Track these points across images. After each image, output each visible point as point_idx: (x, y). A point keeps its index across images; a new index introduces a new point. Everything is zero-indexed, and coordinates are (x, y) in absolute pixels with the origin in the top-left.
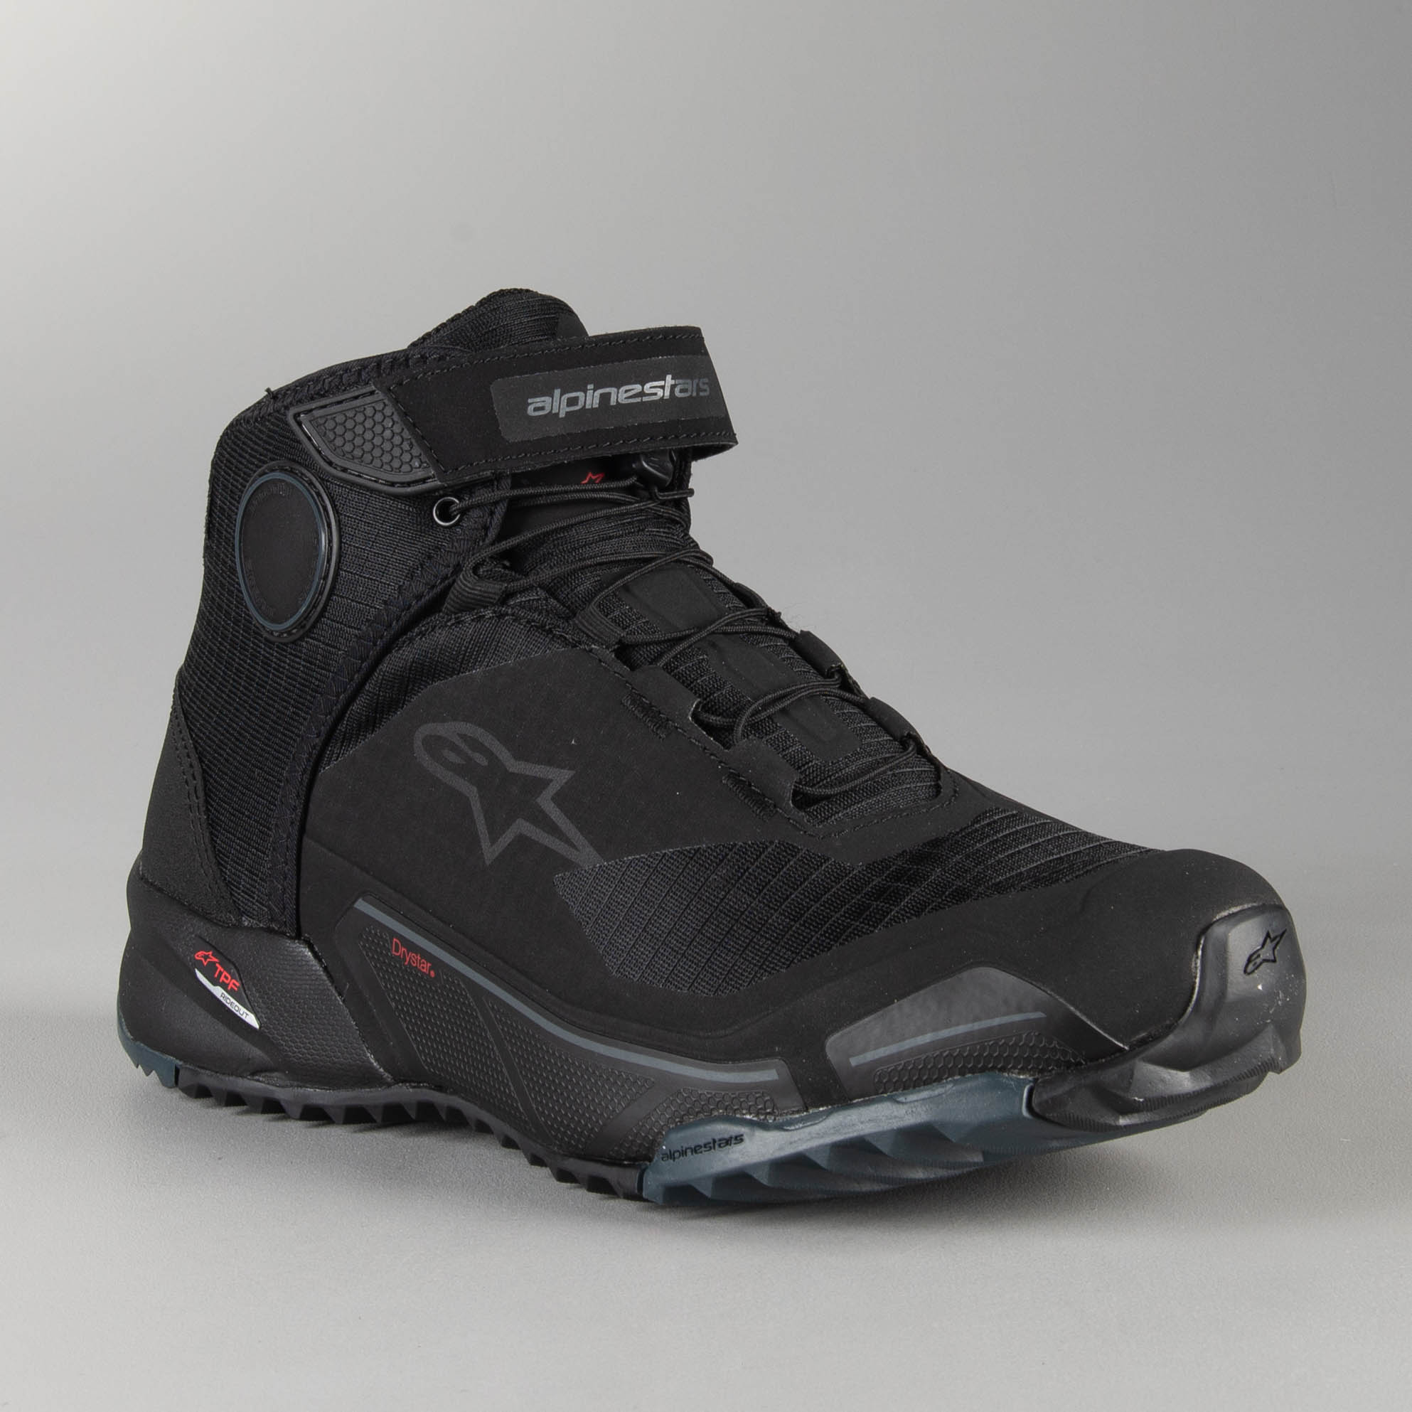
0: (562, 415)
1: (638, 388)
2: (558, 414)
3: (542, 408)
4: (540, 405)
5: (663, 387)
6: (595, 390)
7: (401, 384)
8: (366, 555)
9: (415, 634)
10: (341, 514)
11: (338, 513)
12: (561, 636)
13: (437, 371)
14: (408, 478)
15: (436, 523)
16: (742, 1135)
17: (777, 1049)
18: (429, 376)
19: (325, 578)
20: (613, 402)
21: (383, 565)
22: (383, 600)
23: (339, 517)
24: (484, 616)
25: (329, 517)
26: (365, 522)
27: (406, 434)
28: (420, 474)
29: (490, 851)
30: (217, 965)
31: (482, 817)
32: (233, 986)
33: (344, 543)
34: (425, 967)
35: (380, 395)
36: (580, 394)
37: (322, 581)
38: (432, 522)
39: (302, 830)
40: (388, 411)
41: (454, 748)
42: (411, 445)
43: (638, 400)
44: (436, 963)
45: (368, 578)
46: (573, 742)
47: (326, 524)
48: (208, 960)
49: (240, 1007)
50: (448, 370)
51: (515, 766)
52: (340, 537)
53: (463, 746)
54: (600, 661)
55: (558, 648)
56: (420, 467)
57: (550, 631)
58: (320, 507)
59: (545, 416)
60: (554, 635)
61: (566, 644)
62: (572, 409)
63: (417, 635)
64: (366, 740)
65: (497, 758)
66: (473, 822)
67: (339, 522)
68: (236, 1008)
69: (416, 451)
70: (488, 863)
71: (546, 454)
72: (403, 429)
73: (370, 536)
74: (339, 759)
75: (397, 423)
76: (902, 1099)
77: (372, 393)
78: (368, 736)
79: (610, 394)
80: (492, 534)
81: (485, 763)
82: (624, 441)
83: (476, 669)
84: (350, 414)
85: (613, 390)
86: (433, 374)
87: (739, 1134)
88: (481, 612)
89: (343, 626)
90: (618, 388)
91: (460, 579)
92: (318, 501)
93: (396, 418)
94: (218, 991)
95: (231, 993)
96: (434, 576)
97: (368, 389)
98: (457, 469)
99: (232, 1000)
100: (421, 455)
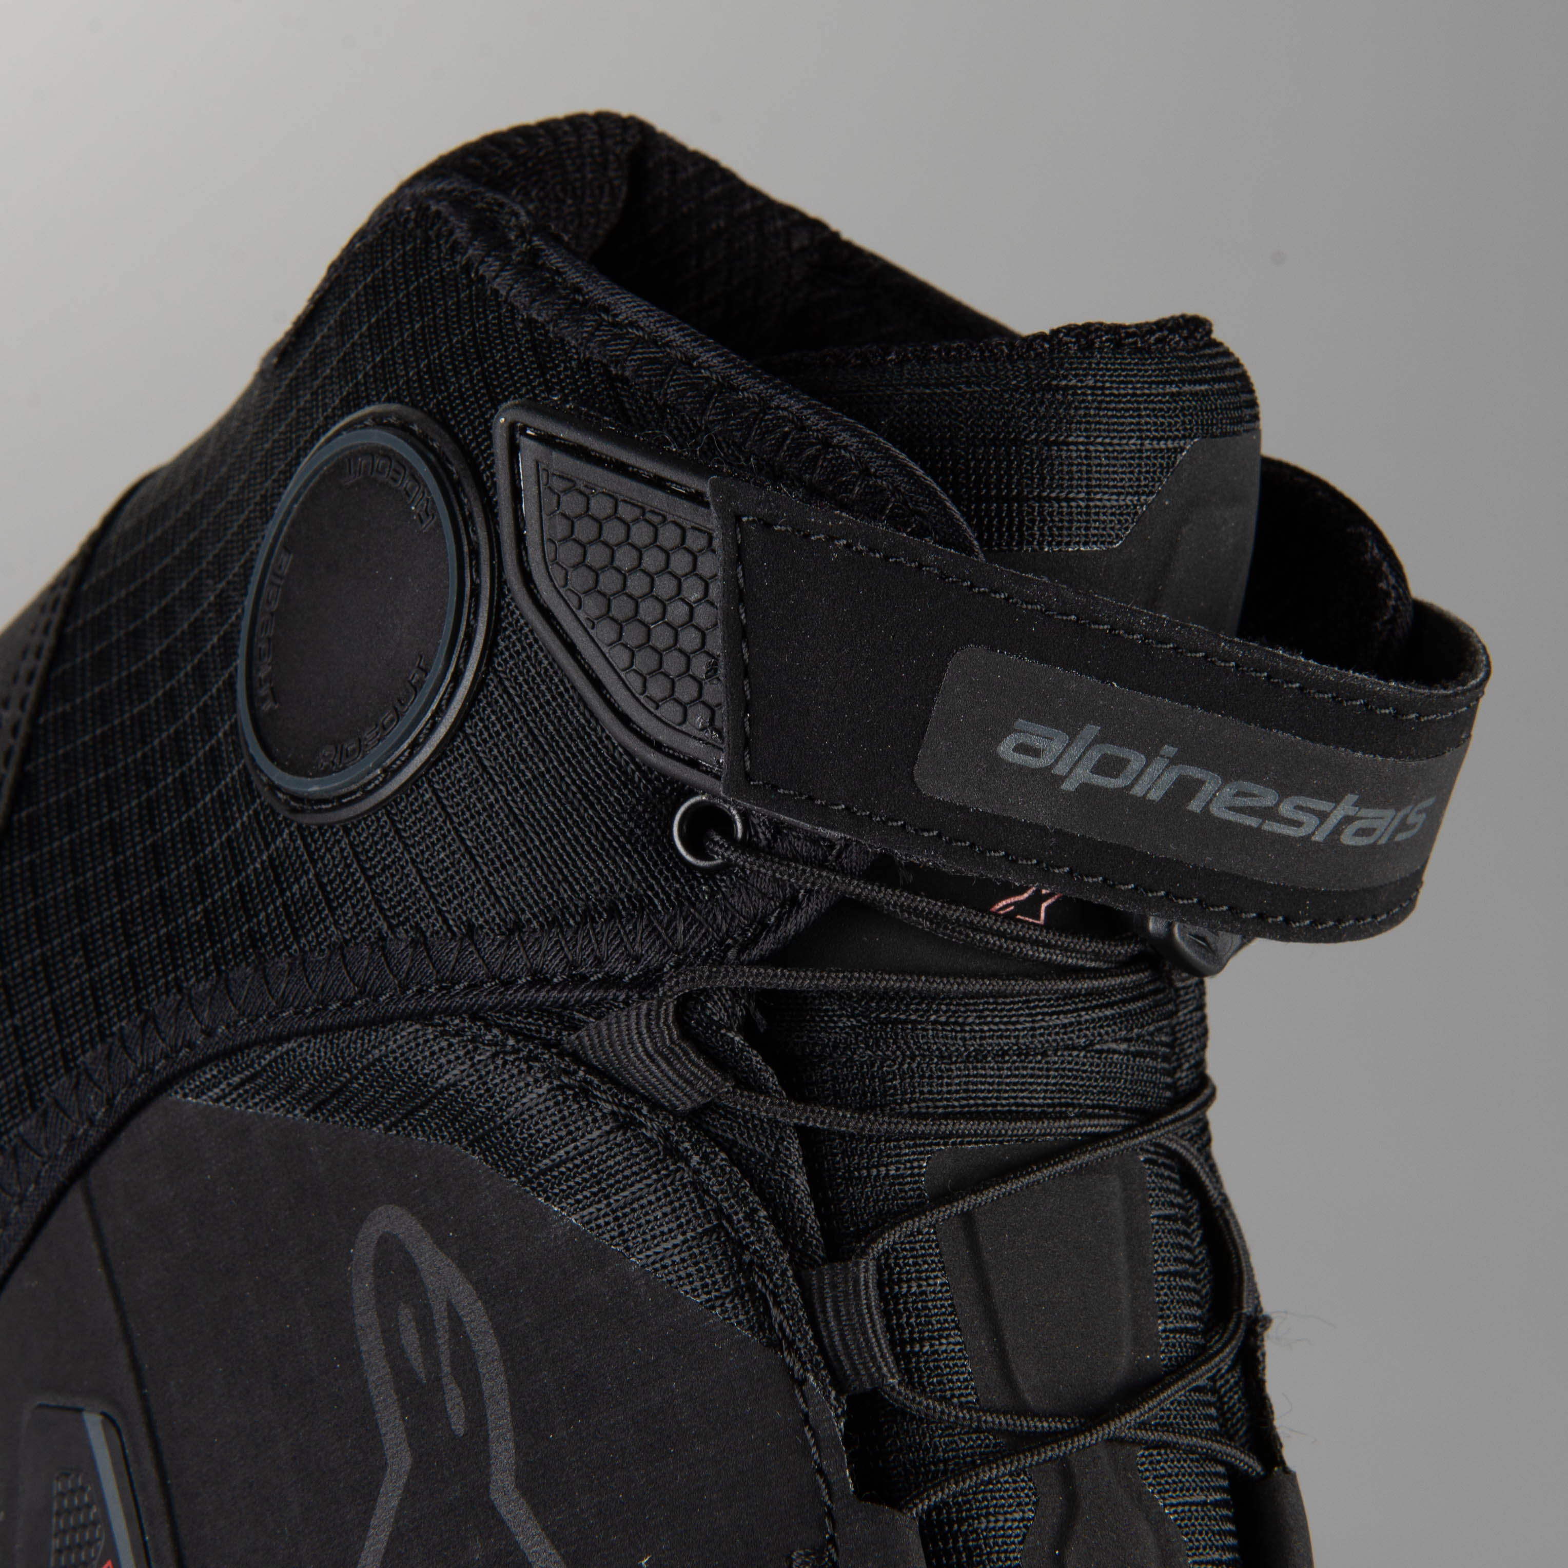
0: (1068, 786)
1: (1269, 798)
2: (1063, 779)
3: (1036, 753)
4: (1038, 743)
5: (1323, 816)
6: (1173, 761)
7: (768, 525)
8: (492, 798)
9: (489, 1037)
10: (496, 671)
11: (490, 662)
12: (763, 1296)
13: (860, 547)
14: (664, 735)
15: (671, 839)
18: (837, 550)
19: (390, 773)
20: (1195, 806)
21: (512, 851)
22: (469, 920)
23: (487, 673)
24: (642, 1125)
25: (466, 662)
26: (530, 730)
27: (716, 643)
28: (694, 745)
31: (384, 1537)
33: (467, 737)
35: (712, 520)
36: (1136, 761)
37: (378, 771)
38: (664, 832)
39: (80, 1171)
40: (709, 565)
41: (425, 1324)
42: (712, 670)
43: (1252, 822)
45: (467, 848)
47: (451, 670)
50: (886, 558)
51: (507, 1498)
52: (465, 715)
53: (443, 1337)
54: (806, 1420)
55: (740, 1323)
56: (702, 731)
57: (747, 1269)
58: (464, 623)
59: (1034, 772)
60: (751, 1288)
61: (761, 1328)
62: (1100, 781)
63: (491, 1043)
64: (290, 1116)
65: (486, 1439)
66: (364, 1525)
67: (479, 685)
69: (715, 692)
71: (982, 853)
72: (716, 624)
73: (522, 767)
74: (222, 1104)
75: (712, 604)
77: (696, 498)
78: (297, 1112)
79: (1201, 783)
80: (767, 944)
81: (459, 1428)
82: (1167, 894)
83: (563, 1209)
84: (626, 512)
85: (1211, 783)
86: (848, 546)
88: (639, 1111)
89: (367, 888)
90: (1226, 781)
91: (639, 1008)
92: (466, 605)
93: (715, 591)
96: (596, 958)
97: (694, 483)
98: (775, 787)
100: (719, 705)
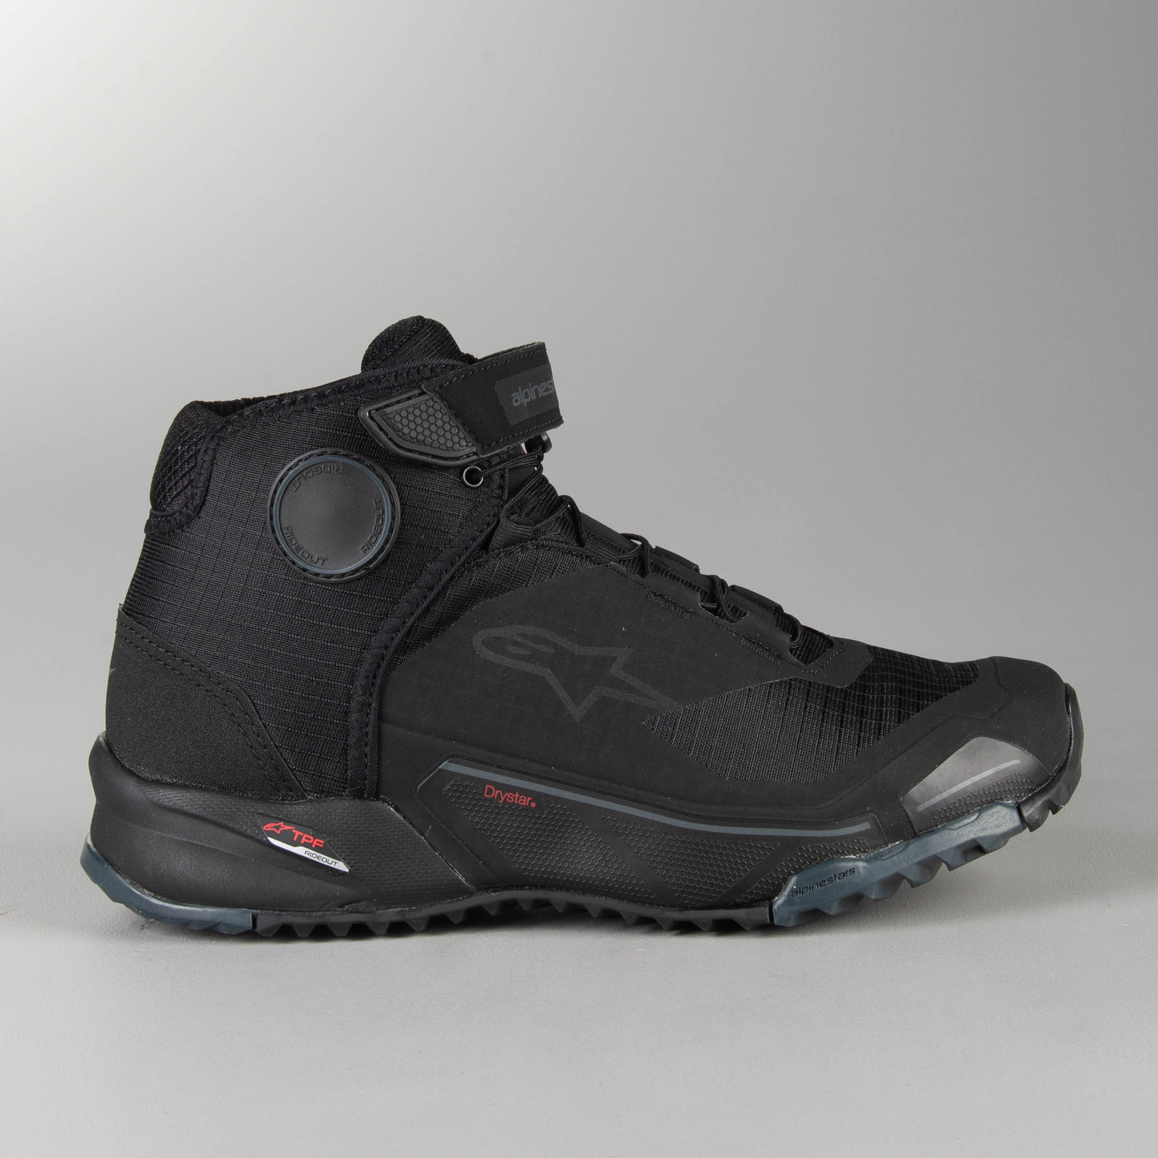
1: (545, 385)
2: (524, 404)
4: (516, 398)
7: (442, 386)
9: (471, 566)
12: (587, 558)
14: (459, 454)
15: (467, 485)
16: (854, 869)
17: (868, 808)
18: (459, 380)
20: (540, 395)
27: (453, 422)
28: (467, 451)
29: (576, 712)
30: (294, 831)
31: (562, 689)
32: (317, 844)
34: (525, 801)
35: (430, 395)
36: (528, 390)
39: (380, 719)
40: (437, 406)
41: (516, 644)
42: (458, 430)
43: (547, 393)
44: (536, 796)
46: (623, 629)
47: (387, 492)
48: (281, 829)
49: (328, 858)
51: (579, 651)
53: (525, 642)
55: (588, 566)
56: (466, 445)
59: (520, 406)
61: (594, 563)
62: (528, 400)
63: (474, 566)
65: (561, 646)
68: (324, 860)
69: (463, 434)
70: (577, 720)
72: (450, 419)
75: (446, 414)
76: (952, 827)
77: (422, 394)
79: (537, 389)
81: (551, 651)
84: (410, 410)
87: (852, 868)
93: (444, 411)
94: (300, 851)
95: (317, 849)
97: (417, 391)
98: (490, 446)
99: (318, 854)
100: (466, 436)
